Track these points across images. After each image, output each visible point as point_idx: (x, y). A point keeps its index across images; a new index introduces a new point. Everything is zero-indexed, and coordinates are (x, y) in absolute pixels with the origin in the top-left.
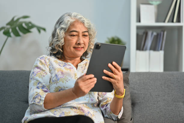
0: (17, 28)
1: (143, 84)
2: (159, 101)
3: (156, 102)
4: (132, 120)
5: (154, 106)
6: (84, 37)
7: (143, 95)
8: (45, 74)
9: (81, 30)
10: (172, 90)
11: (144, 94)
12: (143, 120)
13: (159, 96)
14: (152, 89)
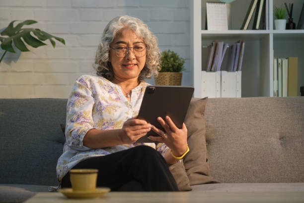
0: (22, 39)
1: (220, 114)
2: (244, 136)
3: (239, 138)
4: (208, 161)
5: (237, 142)
6: (137, 49)
7: (221, 129)
8: (86, 101)
9: (131, 41)
10: (261, 121)
11: (221, 127)
12: (222, 161)
13: (243, 129)
14: (233, 120)
